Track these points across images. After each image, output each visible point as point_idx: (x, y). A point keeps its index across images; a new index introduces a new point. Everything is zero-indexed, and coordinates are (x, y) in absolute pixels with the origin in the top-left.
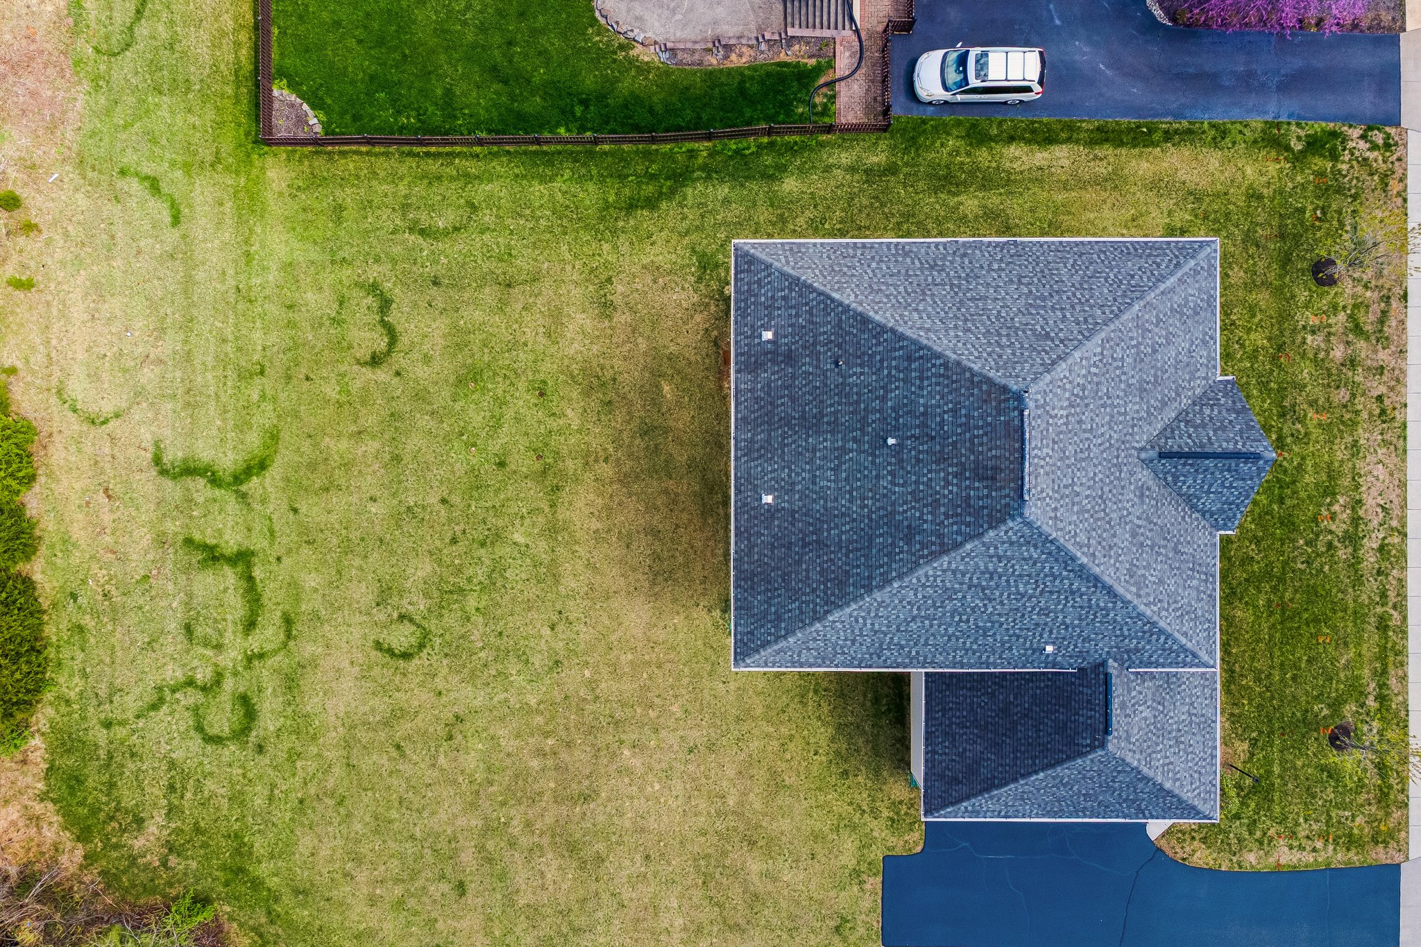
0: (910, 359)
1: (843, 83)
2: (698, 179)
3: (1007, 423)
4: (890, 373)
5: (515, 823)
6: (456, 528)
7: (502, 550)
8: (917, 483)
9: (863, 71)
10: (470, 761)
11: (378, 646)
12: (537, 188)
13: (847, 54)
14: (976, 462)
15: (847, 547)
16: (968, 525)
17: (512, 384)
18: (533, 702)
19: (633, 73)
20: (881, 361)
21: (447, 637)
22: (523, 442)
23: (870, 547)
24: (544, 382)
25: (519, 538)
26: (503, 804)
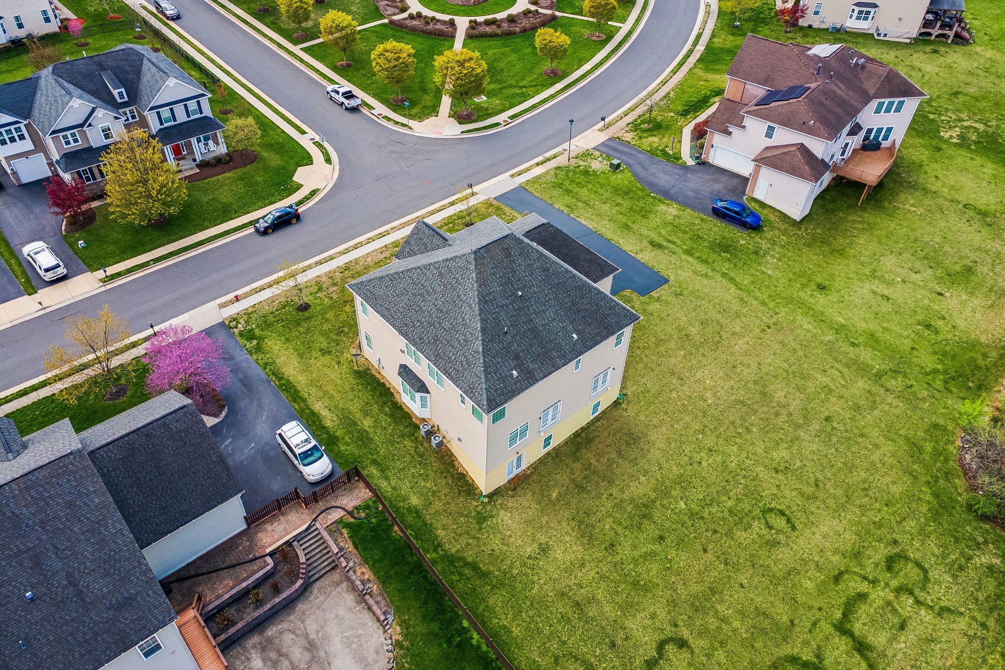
0: (486, 302)
1: (347, 508)
2: (443, 550)
3: (486, 253)
4: (496, 308)
5: (782, 420)
6: (709, 535)
7: (695, 508)
8: (527, 276)
9: (334, 504)
10: (785, 454)
11: (794, 528)
12: (516, 631)
13: (330, 517)
14: (506, 257)
15: (567, 292)
16: (528, 250)
17: (622, 563)
18: (735, 448)
19: (411, 630)
20: (494, 314)
21: (754, 502)
22: (642, 537)
23: (560, 283)
24: (606, 548)
25: (682, 505)
26: (783, 429)
